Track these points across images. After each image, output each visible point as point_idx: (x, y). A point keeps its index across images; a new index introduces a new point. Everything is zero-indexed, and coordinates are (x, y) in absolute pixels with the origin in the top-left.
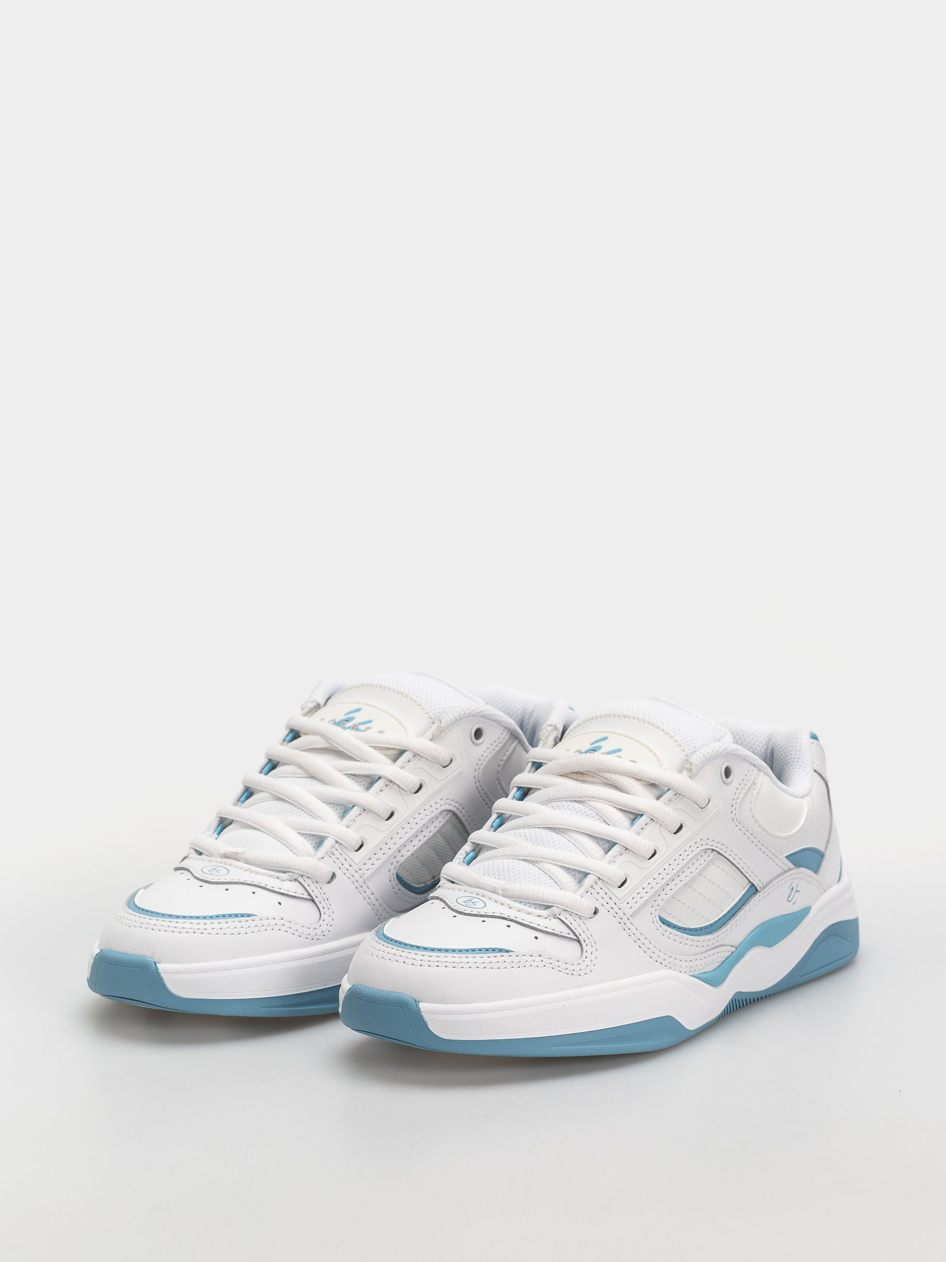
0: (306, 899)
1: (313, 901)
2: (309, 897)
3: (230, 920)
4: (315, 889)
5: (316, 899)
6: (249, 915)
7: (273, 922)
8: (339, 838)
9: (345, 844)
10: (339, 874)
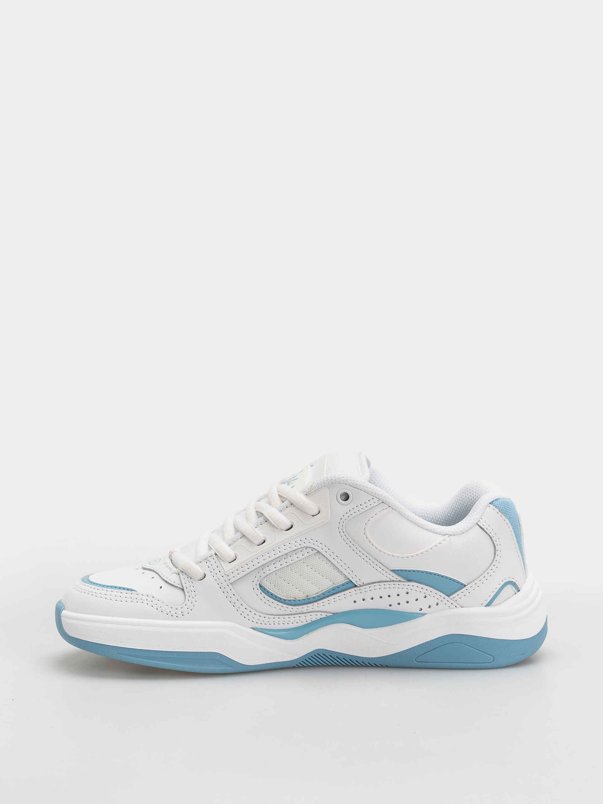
0: (180, 588)
1: (183, 590)
2: (181, 587)
3: (115, 590)
4: (187, 583)
5: (185, 589)
6: (132, 590)
7: (145, 598)
8: (217, 551)
9: (220, 556)
10: (209, 575)
